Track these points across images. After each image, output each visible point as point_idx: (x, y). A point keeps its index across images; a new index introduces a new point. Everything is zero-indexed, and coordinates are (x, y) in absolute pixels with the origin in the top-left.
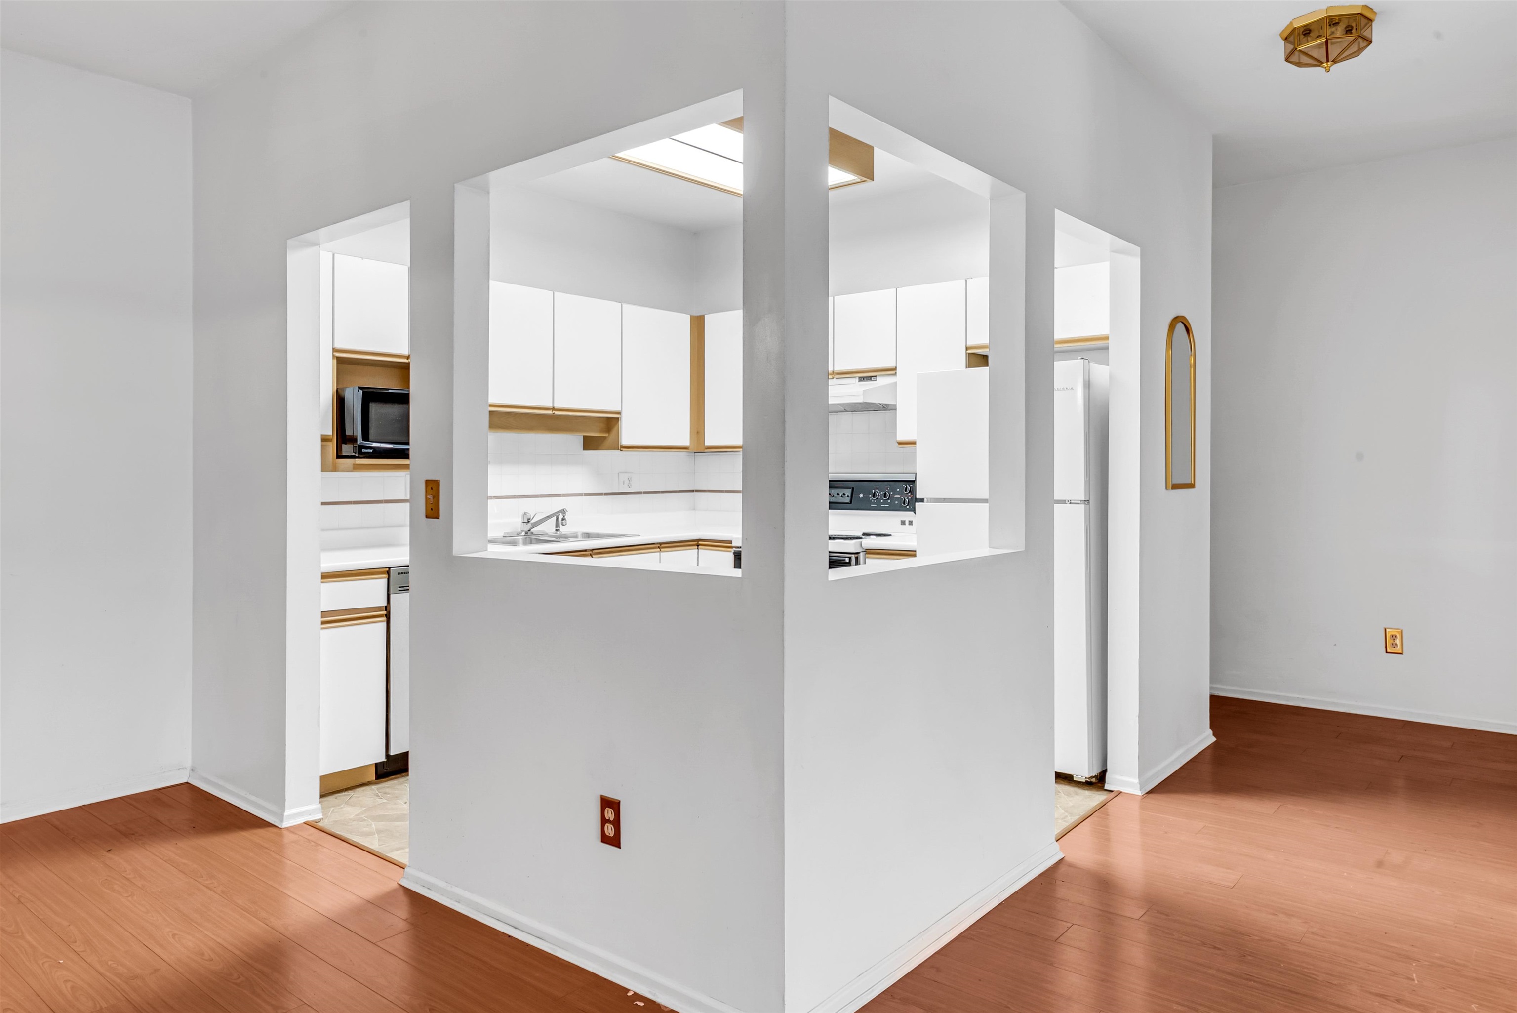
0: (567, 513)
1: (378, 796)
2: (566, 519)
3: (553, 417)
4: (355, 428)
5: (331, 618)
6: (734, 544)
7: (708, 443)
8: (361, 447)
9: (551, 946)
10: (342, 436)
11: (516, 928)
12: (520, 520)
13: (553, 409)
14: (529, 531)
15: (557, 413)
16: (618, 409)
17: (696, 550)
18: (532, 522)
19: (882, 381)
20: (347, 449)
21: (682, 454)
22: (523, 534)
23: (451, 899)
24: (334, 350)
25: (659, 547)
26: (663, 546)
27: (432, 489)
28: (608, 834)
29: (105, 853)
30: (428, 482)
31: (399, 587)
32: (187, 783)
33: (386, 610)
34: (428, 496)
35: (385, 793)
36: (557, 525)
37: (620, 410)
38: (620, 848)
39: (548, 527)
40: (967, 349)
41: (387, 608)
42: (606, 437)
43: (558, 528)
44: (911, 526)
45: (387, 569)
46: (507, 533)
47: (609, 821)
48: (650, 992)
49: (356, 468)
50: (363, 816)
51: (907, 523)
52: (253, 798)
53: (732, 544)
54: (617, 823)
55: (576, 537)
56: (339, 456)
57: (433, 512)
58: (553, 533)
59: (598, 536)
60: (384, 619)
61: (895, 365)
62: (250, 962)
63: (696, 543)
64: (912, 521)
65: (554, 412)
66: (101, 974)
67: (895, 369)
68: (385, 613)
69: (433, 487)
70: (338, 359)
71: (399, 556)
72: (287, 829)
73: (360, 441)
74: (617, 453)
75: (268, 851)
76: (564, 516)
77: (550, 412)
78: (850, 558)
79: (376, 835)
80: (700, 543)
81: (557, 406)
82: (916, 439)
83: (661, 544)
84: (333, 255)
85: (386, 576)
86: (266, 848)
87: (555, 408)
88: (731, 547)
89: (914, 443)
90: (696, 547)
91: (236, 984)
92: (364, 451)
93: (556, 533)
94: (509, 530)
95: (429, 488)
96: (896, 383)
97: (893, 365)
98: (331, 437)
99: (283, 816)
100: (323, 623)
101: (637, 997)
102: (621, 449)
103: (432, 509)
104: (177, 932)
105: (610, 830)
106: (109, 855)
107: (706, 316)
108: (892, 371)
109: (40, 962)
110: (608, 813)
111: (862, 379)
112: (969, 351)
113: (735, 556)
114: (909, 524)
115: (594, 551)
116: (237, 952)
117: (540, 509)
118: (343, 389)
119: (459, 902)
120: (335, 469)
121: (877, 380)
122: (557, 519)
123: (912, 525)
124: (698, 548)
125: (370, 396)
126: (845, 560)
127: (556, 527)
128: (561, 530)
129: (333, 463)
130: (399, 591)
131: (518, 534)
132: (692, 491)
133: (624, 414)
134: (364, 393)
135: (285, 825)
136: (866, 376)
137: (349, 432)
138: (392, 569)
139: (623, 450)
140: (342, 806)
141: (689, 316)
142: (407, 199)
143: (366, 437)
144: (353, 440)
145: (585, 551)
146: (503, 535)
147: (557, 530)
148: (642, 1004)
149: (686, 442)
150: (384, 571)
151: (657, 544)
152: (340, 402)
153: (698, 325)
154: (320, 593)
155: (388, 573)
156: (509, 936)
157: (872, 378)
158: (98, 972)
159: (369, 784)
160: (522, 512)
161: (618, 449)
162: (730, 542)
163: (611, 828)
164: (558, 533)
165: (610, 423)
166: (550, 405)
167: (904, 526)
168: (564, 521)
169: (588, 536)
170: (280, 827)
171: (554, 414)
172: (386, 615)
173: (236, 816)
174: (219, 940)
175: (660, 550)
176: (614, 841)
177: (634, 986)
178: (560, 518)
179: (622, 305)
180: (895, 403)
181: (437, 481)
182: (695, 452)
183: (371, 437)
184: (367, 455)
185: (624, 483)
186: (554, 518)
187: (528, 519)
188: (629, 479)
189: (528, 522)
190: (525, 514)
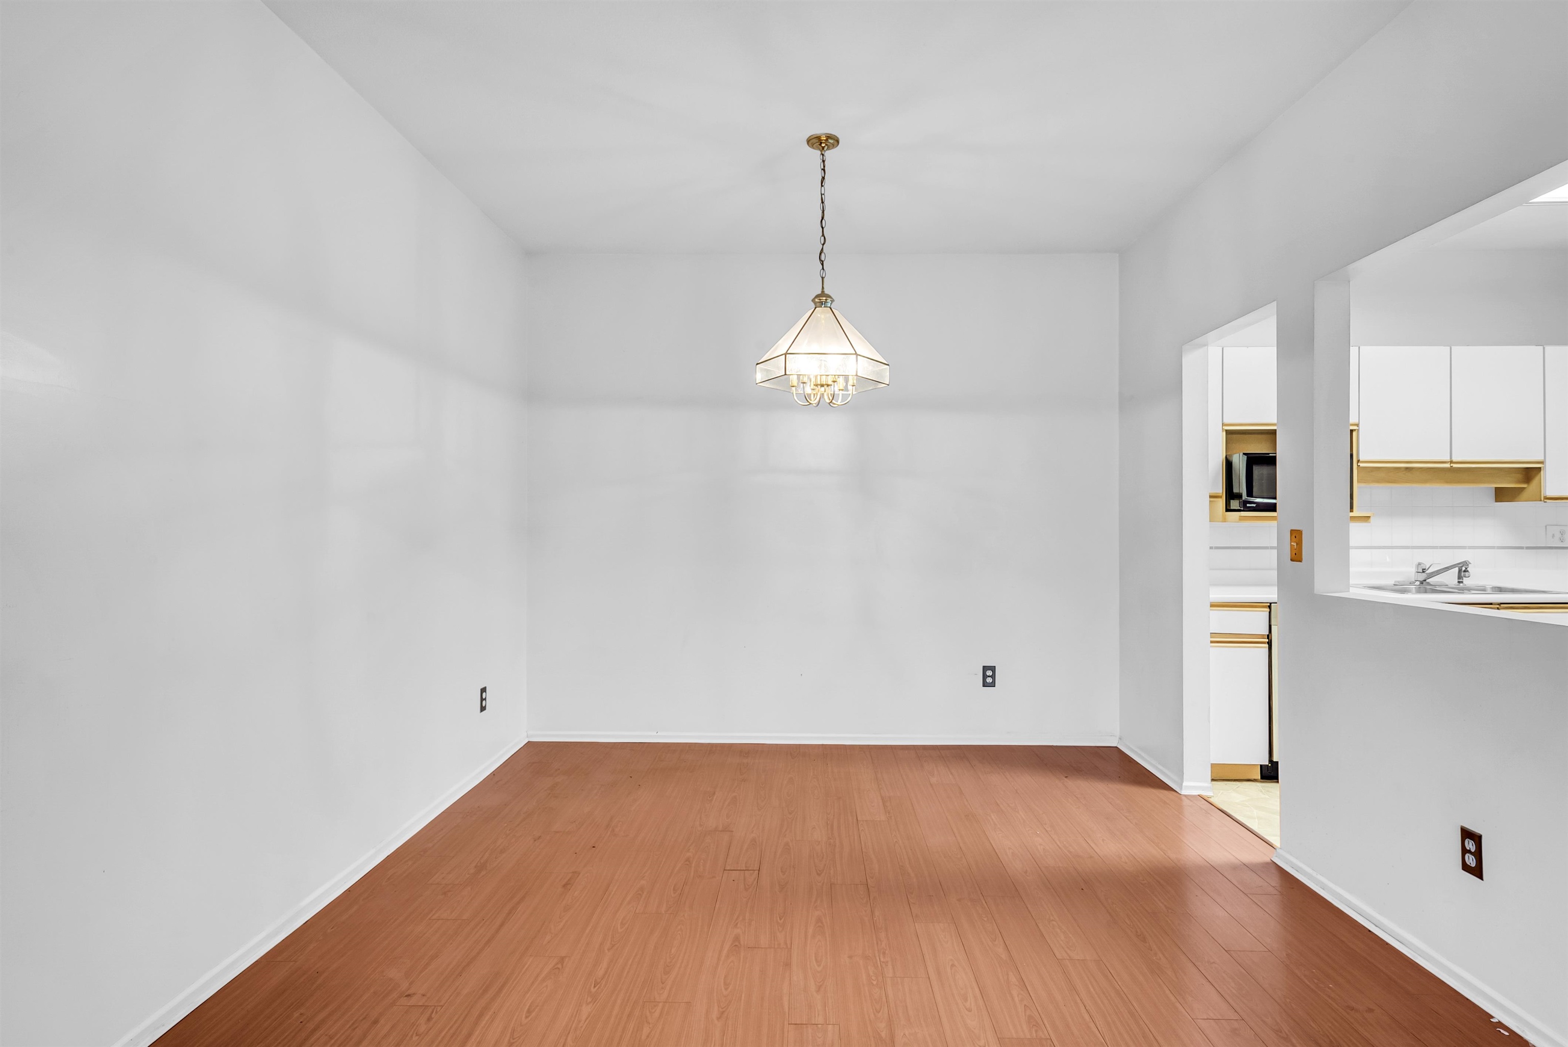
0: (1470, 565)
1: (1262, 792)
2: (1469, 571)
3: (1451, 470)
4: (1241, 487)
5: (1221, 639)
8: (1246, 502)
9: (1412, 952)
10: (1231, 494)
11: (1376, 926)
12: (1413, 570)
13: (1451, 462)
14: (1425, 580)
15: (1455, 466)
16: (1541, 458)
18: (1427, 572)
20: (1235, 504)
22: (1418, 583)
23: (1317, 885)
24: (1224, 424)
27: (1295, 537)
28: (1469, 864)
29: (1064, 778)
30: (1292, 531)
32: (1116, 747)
33: (1268, 638)
34: (1292, 543)
35: (1268, 791)
36: (1460, 577)
37: (1543, 459)
38: (1482, 879)
39: (1451, 578)
41: (1269, 636)
42: (1523, 488)
43: (1461, 580)
45: (1269, 604)
46: (1398, 582)
47: (1469, 852)
48: (1518, 1027)
49: (1242, 519)
50: (1247, 803)
52: (1160, 767)
54: (1478, 854)
55: (1484, 590)
56: (1228, 510)
57: (1296, 557)
58: (1455, 585)
59: (1513, 591)
60: (1267, 645)
62: (1152, 873)
65: (1452, 465)
66: (1060, 848)
68: (1267, 640)
69: (1296, 535)
70: (1227, 431)
71: (1270, 594)
72: (1185, 796)
73: (1245, 497)
74: (1538, 504)
75: (1168, 806)
76: (1466, 568)
77: (1448, 465)
79: (1257, 820)
81: (1454, 459)
84: (1223, 349)
85: (1268, 610)
86: (1169, 805)
87: (1454, 461)
91: (1142, 884)
92: (1248, 505)
93: (1458, 585)
94: (1400, 579)
95: (1294, 537)
98: (1221, 494)
99: (1182, 785)
100: (1212, 642)
101: (1500, 1024)
102: (1545, 501)
103: (1295, 554)
104: (1105, 839)
105: (1471, 861)
106: (1065, 779)
109: (1027, 829)
110: (1469, 844)
115: (1502, 605)
116: (1143, 864)
117: (1435, 560)
118: (1231, 456)
119: (1323, 889)
120: (1224, 520)
122: (1460, 571)
125: (1253, 460)
127: (1458, 579)
128: (1464, 582)
129: (1223, 515)
131: (1411, 583)
133: (1547, 463)
134: (1248, 458)
135: (1183, 792)
137: (1235, 490)
138: (1272, 604)
139: (1548, 501)
140: (1230, 791)
142: (1274, 301)
143: (1250, 493)
144: (1239, 496)
145: (1491, 604)
146: (1393, 583)
147: (1459, 582)
148: (1507, 1034)
150: (1266, 606)
152: (1229, 465)
154: (1209, 617)
155: (1270, 607)
156: (1370, 931)
158: (1058, 846)
159: (1255, 780)
160: (1416, 563)
161: (1541, 501)
163: (1473, 859)
164: (1461, 585)
165: (1530, 474)
166: (1446, 458)
168: (1466, 573)
169: (1500, 590)
170: (1180, 793)
171: (1451, 467)
172: (1268, 643)
173: (1149, 777)
174: (1133, 854)
176: (1477, 872)
177: (1498, 1015)
178: (1463, 570)
179: (1544, 348)
181: (1300, 530)
183: (1254, 494)
184: (1251, 509)
185: (1553, 536)
186: (1456, 569)
187: (1423, 569)
188: (1562, 533)
189: (1423, 572)
190: (1419, 564)
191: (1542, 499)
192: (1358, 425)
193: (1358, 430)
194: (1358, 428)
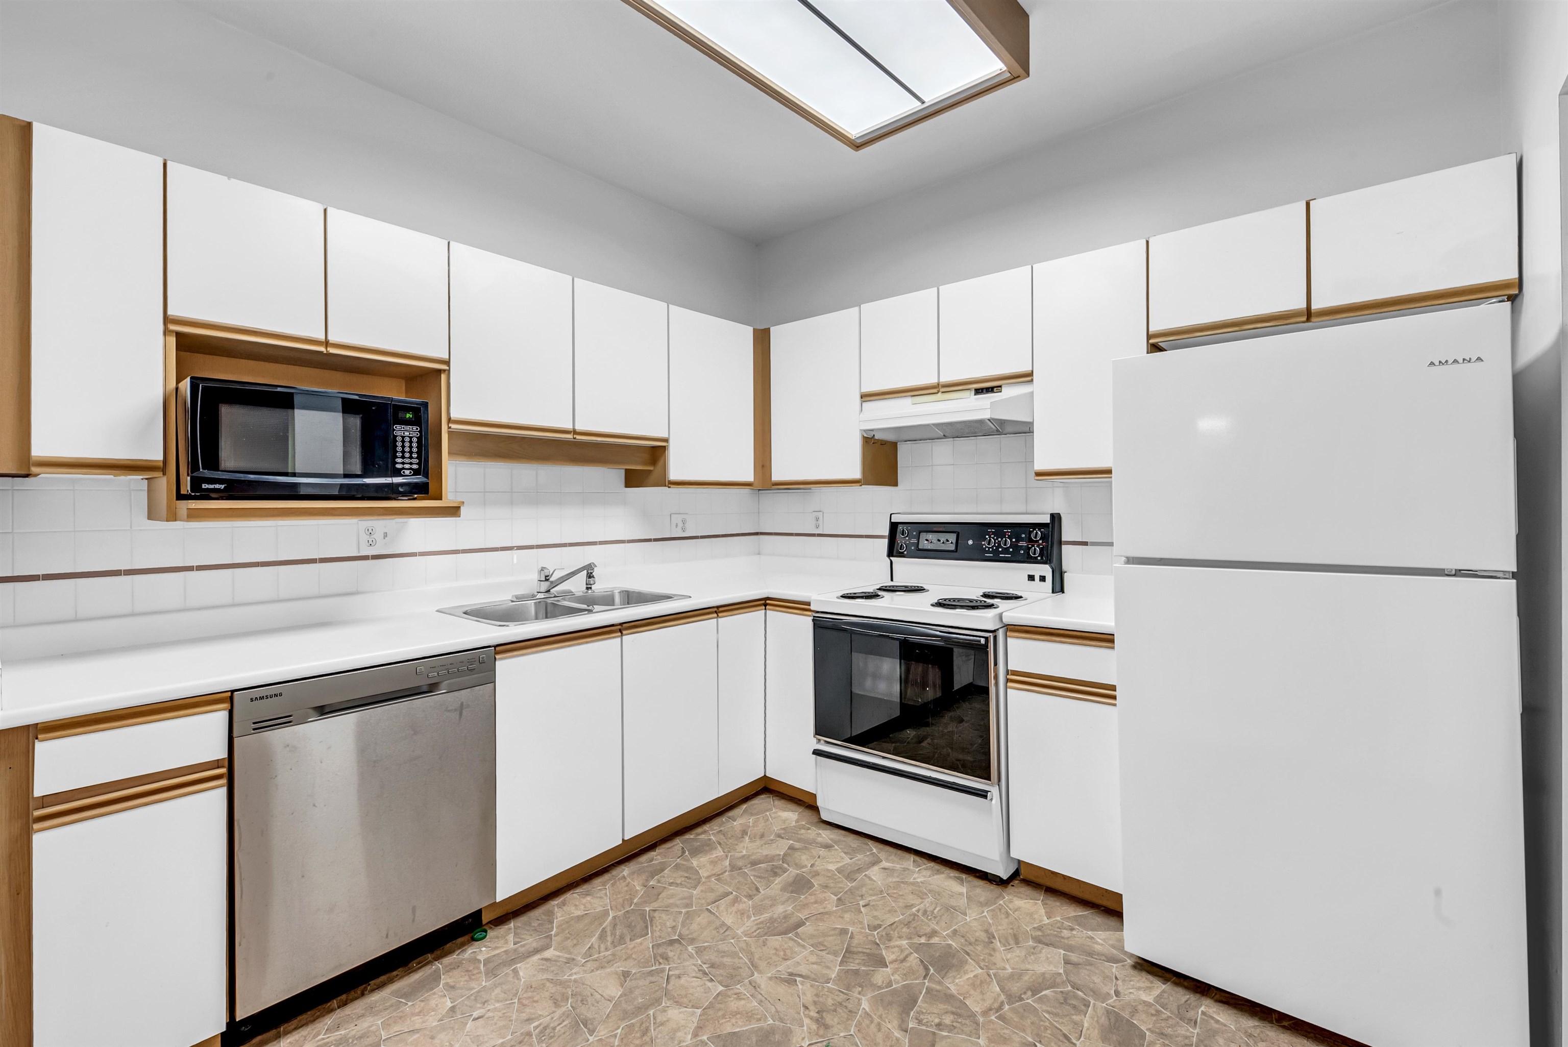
0: (595, 569)
3: (575, 442)
4: (190, 449)
6: (812, 607)
7: (776, 477)
8: (203, 479)
12: (535, 576)
13: (575, 432)
14: (548, 591)
16: (665, 435)
17: (763, 611)
18: (551, 579)
19: (1009, 392)
21: (745, 491)
22: (539, 596)
24: (169, 320)
25: (716, 612)
26: (721, 609)
31: (254, 723)
33: (227, 766)
36: (587, 583)
37: (667, 436)
40: (1149, 337)
41: (229, 763)
42: (650, 471)
43: (589, 586)
44: (1043, 583)
45: (229, 694)
46: (517, 596)
49: (192, 514)
51: (1037, 578)
53: (810, 605)
58: (583, 592)
60: (223, 782)
61: (1031, 369)
63: (763, 602)
64: (1045, 577)
65: (575, 436)
67: (1031, 374)
68: (224, 771)
70: (179, 335)
73: (201, 468)
74: (665, 489)
76: (592, 572)
77: (570, 436)
78: (987, 639)
80: (768, 602)
82: (1111, 466)
83: (718, 607)
84: (164, 163)
85: (226, 706)
87: (577, 431)
88: (810, 610)
89: (1109, 472)
90: (763, 608)
94: (518, 591)
96: (1032, 393)
97: (1027, 368)
98: (161, 464)
102: (669, 486)
107: (772, 329)
108: (1027, 377)
111: (978, 391)
112: (1151, 341)
113: (814, 623)
114: (1040, 580)
115: (624, 625)
117: (560, 562)
120: (172, 516)
121: (1002, 391)
122: (587, 576)
123: (1045, 581)
124: (765, 609)
126: (980, 641)
128: (592, 588)
130: (254, 729)
131: (531, 597)
132: (757, 534)
133: (671, 441)
134: (206, 390)
136: (985, 388)
138: (237, 692)
139: (672, 486)
141: (752, 328)
143: (211, 462)
145: (613, 625)
146: (510, 598)
147: (587, 588)
149: (750, 478)
150: (222, 699)
151: (713, 607)
153: (762, 340)
155: (231, 699)
157: (995, 389)
160: (540, 568)
161: (666, 486)
162: (809, 604)
164: (590, 591)
165: (656, 453)
166: (569, 426)
167: (1033, 582)
168: (593, 578)
171: (576, 439)
172: (227, 776)
175: (718, 616)
179: (668, 306)
180: (1031, 420)
182: (759, 490)
183: (223, 462)
184: (215, 493)
185: (677, 526)
186: (585, 572)
187: (546, 576)
188: (684, 522)
189: (547, 580)
190: (543, 569)
191: (667, 485)
192: (447, 363)
193: (449, 370)
194: (448, 368)
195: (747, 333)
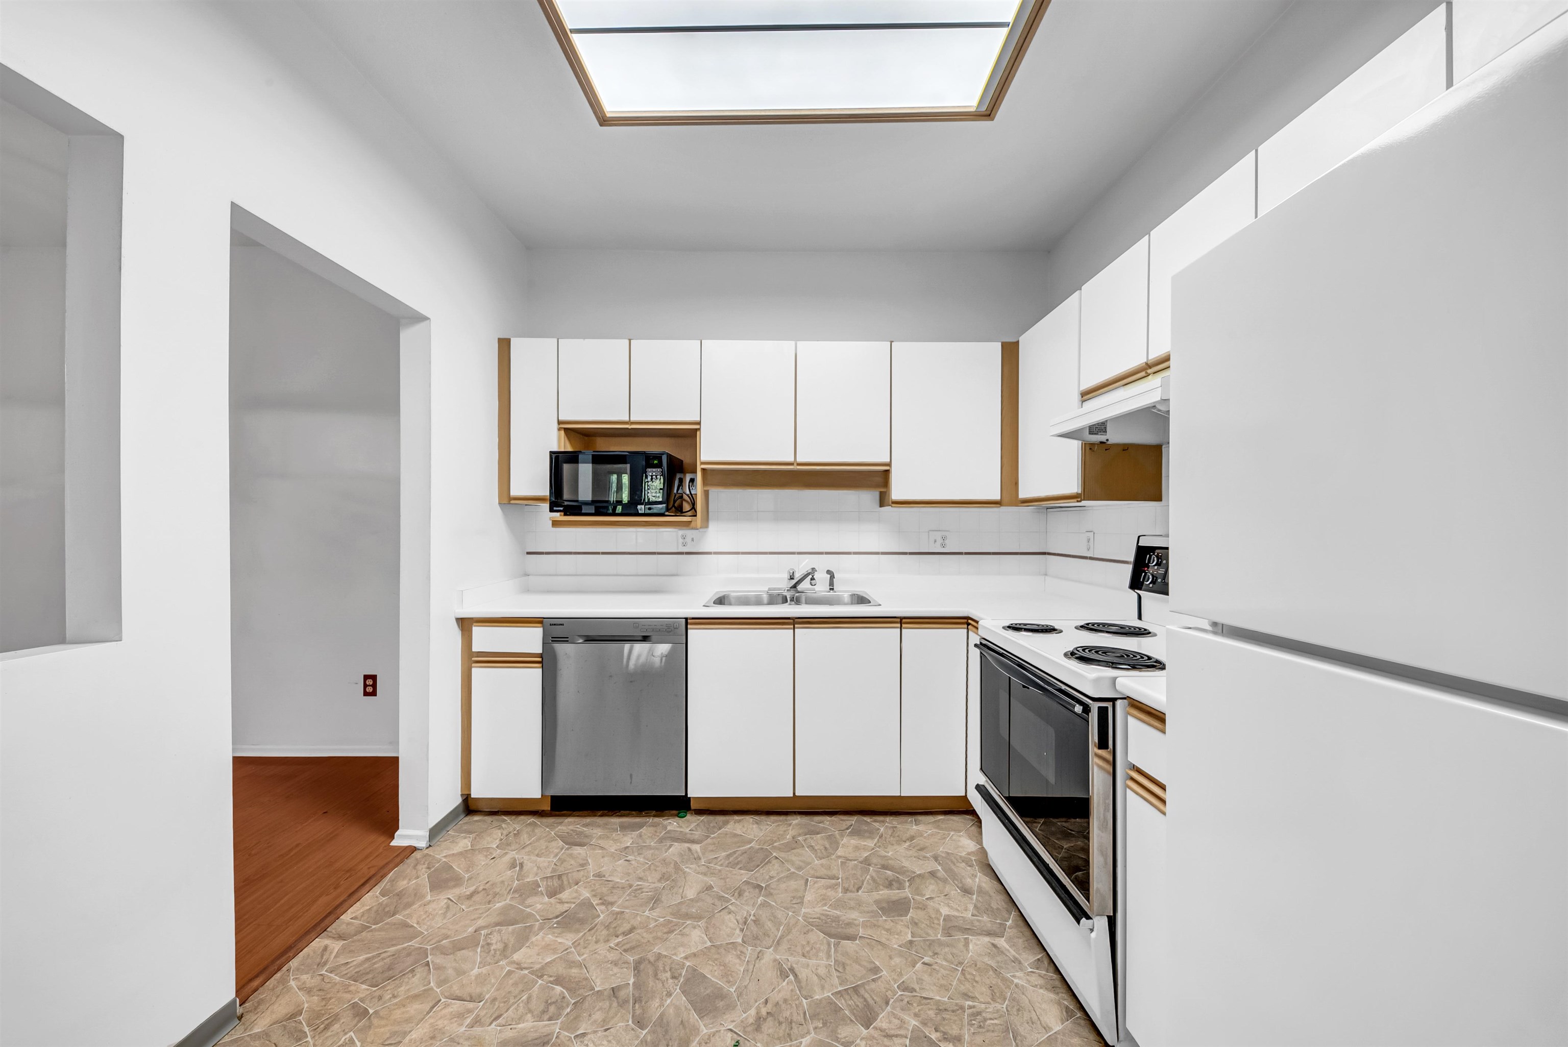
7: (1022, 495)
13: (797, 463)
14: (795, 587)
15: (800, 467)
24: (559, 423)
31: (553, 638)
37: (889, 460)
41: (542, 656)
45: (541, 619)
60: (540, 665)
63: (966, 621)
68: (540, 659)
70: (565, 429)
74: (886, 508)
76: (813, 576)
77: (792, 467)
80: (969, 621)
81: (801, 460)
83: (902, 618)
90: (966, 626)
102: (890, 504)
107: (1023, 342)
127: (830, 586)
130: (553, 641)
132: (1042, 554)
133: (894, 465)
135: (394, 843)
138: (545, 619)
139: (893, 505)
141: (1001, 344)
145: (789, 618)
147: (830, 589)
150: (539, 621)
153: (1010, 353)
155: (542, 623)
166: (791, 459)
171: (797, 469)
172: (541, 662)
179: (891, 343)
182: (1003, 506)
185: (936, 542)
187: (790, 576)
188: (944, 538)
189: (792, 579)
190: (790, 570)
192: (699, 424)
194: (699, 428)
195: (994, 350)
